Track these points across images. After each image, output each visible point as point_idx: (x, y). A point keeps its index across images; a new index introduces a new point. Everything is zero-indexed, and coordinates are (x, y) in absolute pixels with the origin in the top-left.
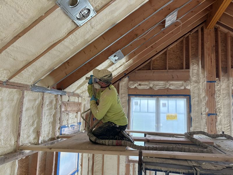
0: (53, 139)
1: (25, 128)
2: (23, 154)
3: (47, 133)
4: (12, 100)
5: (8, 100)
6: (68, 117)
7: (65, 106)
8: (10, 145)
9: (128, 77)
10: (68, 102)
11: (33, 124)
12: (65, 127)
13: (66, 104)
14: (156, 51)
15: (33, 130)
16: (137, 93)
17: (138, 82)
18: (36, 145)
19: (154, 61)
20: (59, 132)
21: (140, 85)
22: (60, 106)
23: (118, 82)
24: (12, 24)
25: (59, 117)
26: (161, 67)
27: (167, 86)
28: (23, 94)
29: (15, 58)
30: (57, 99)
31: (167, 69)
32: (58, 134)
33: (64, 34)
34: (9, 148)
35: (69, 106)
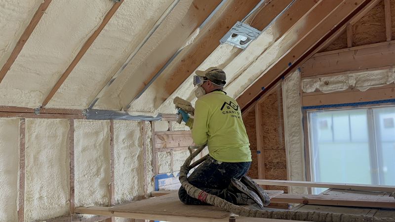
0: (141, 198)
1: (84, 179)
2: (81, 220)
3: (129, 187)
4: (55, 136)
5: (49, 137)
6: (172, 159)
7: (162, 139)
8: (59, 205)
9: (299, 69)
10: (168, 133)
11: (98, 173)
12: (165, 176)
13: (165, 137)
14: (356, 4)
15: (100, 182)
16: (320, 102)
17: (322, 78)
18: (107, 206)
19: (357, 26)
20: (152, 185)
21: (327, 84)
22: (151, 139)
23: (278, 84)
24: (5, 25)
25: (150, 159)
26: (375, 36)
27: (390, 79)
28: (72, 125)
29: (38, 72)
30: (142, 129)
31: (389, 39)
32: (150, 189)
33: (98, 20)
34: (58, 210)
35: (171, 139)
